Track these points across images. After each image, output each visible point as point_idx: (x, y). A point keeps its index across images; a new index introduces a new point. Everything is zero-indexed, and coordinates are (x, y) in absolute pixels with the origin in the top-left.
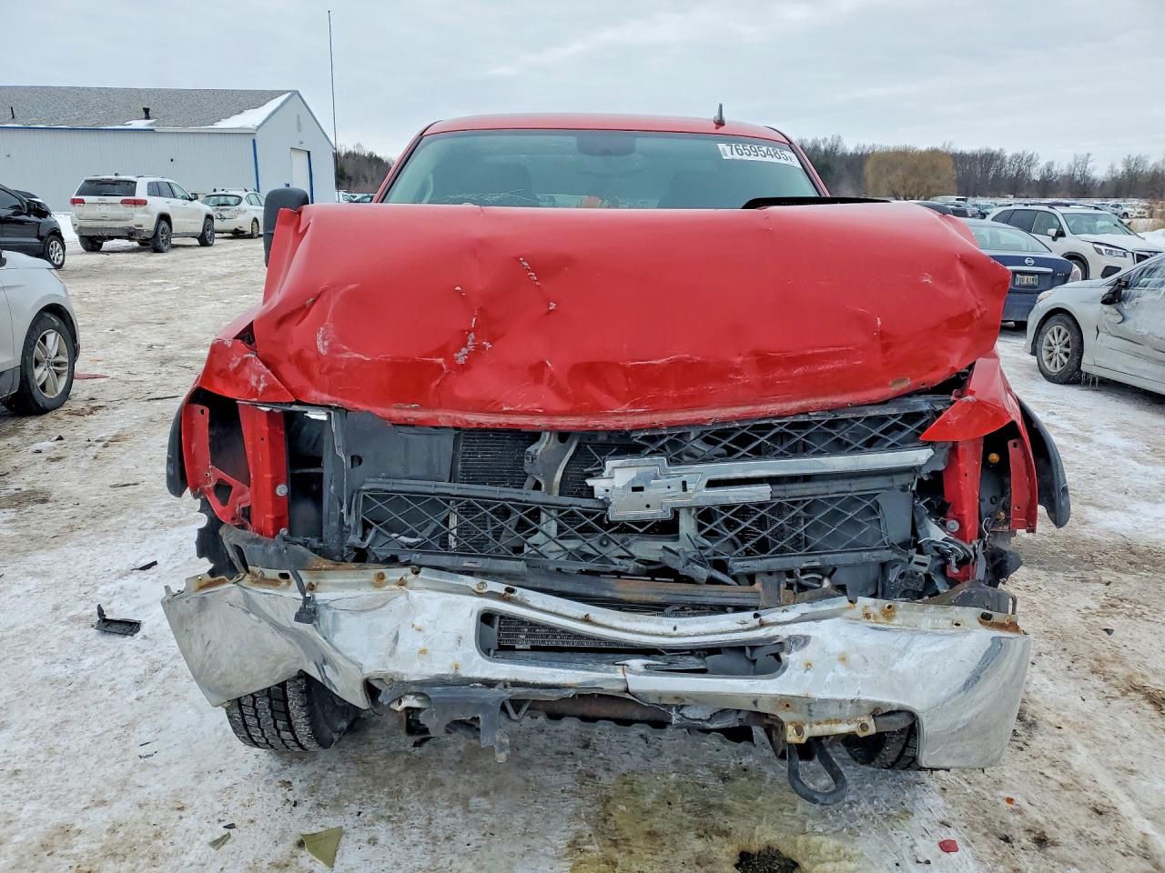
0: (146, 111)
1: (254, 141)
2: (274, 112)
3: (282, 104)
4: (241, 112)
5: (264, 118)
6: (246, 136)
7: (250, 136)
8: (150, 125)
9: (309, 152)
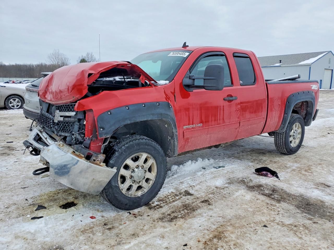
0: (280, 61)
1: (310, 67)
2: (320, 58)
3: (323, 56)
4: (309, 59)
5: (315, 60)
6: (308, 66)
7: (309, 66)
8: (280, 65)
9: (332, 70)
